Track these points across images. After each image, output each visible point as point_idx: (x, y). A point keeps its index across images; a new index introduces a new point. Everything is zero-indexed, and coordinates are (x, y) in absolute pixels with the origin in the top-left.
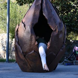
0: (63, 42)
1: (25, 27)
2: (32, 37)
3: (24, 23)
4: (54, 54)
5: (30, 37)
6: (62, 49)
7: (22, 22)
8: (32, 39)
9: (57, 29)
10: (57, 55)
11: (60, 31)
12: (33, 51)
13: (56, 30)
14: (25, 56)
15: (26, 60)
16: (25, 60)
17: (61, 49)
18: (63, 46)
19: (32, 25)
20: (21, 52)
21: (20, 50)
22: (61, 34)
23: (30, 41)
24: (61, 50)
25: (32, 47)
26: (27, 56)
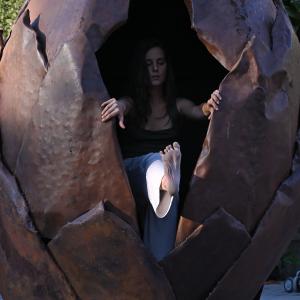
0: (291, 146)
1: (42, 48)
2: (89, 113)
3: (35, 27)
4: (237, 225)
5: (74, 115)
6: (289, 192)
7: (26, 20)
8: (91, 127)
9: (253, 60)
10: (252, 233)
11: (273, 77)
12: (100, 208)
13: (243, 69)
14: (45, 241)
15: (52, 267)
16: (46, 266)
17: (280, 194)
18: (291, 172)
19: (88, 34)
20: (23, 212)
21: (14, 200)
22: (278, 96)
23: (80, 144)
24: (281, 197)
25: (90, 178)
26: (57, 237)
